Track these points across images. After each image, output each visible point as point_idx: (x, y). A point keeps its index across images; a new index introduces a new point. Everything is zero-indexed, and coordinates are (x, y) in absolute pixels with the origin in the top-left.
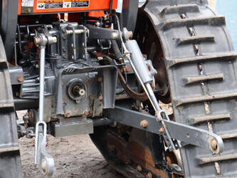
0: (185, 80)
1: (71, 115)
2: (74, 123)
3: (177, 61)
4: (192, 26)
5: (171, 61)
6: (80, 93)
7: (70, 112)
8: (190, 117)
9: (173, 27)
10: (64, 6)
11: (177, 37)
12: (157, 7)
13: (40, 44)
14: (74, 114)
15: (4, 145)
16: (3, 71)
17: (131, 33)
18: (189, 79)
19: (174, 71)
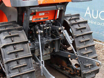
0: (80, 41)
3: (77, 35)
4: (79, 24)
5: (76, 36)
8: (82, 52)
10: (41, 19)
11: (76, 28)
12: (67, 18)
13: (38, 34)
15: (29, 69)
17: (64, 28)
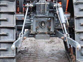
1: (41, 32)
2: (42, 35)
5: (76, 16)
6: (42, 25)
7: (40, 31)
9: (80, 4)
11: (80, 8)
14: (42, 32)
16: (13, 15)
17: (61, 5)
18: (81, 23)
19: (77, 20)
